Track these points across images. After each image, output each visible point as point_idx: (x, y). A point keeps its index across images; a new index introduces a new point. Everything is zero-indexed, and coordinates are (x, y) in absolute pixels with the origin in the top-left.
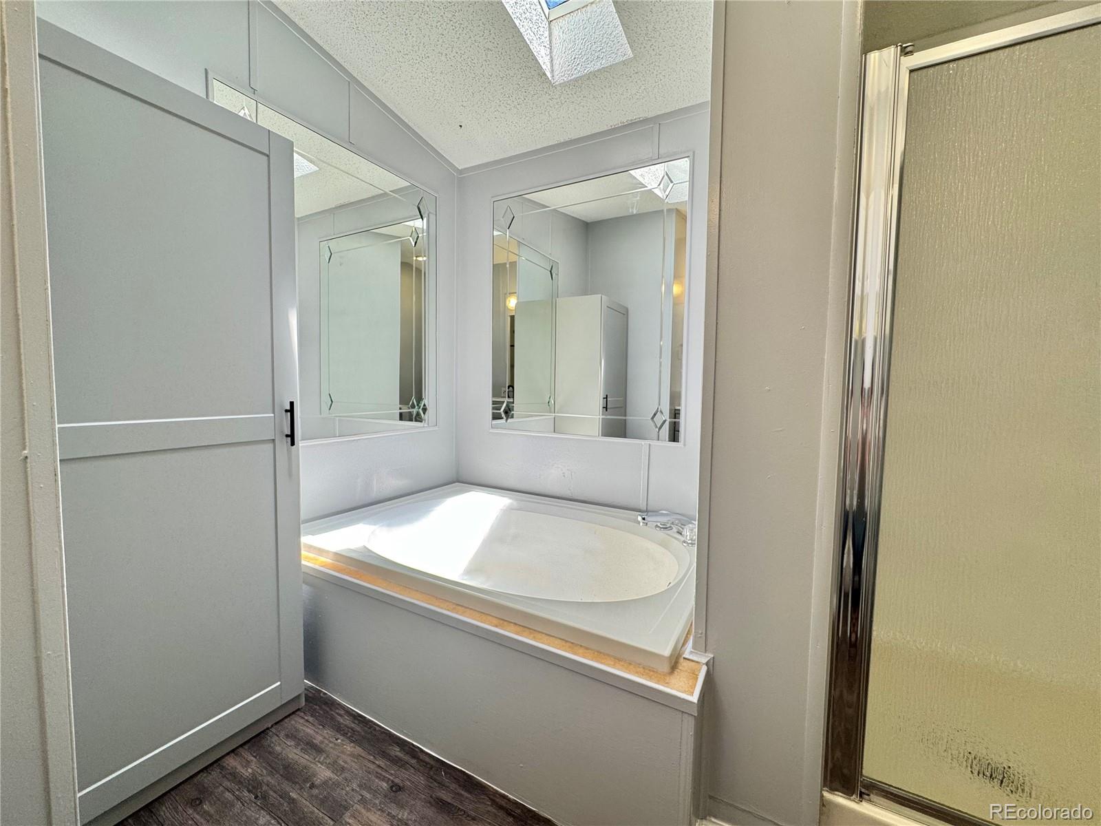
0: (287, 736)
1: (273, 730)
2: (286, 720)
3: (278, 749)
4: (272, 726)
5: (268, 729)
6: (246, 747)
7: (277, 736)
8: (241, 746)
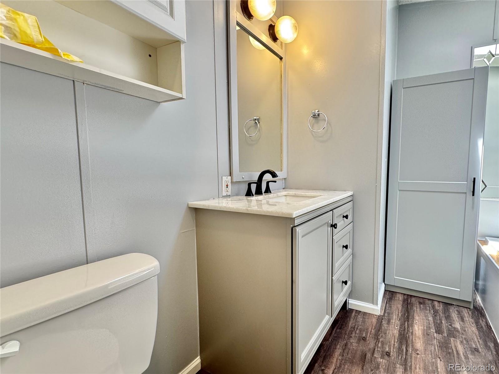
0: (457, 310)
1: (455, 306)
2: (461, 307)
3: (451, 311)
4: (455, 305)
5: (454, 305)
6: (443, 303)
7: (454, 308)
8: (442, 302)
